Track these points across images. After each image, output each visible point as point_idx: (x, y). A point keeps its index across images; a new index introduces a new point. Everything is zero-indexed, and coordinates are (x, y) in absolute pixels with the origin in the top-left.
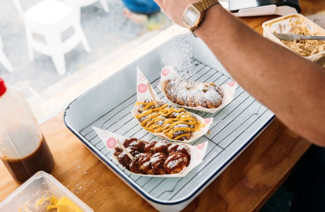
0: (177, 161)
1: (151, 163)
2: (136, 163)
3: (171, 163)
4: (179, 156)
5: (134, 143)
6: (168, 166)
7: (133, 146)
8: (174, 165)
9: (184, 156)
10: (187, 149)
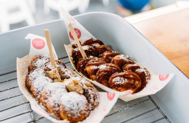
0: (126, 80)
1: (98, 69)
2: (85, 62)
3: (118, 79)
4: (131, 76)
5: (97, 45)
6: (114, 80)
7: (94, 47)
8: (120, 82)
9: (139, 81)
10: (146, 74)
